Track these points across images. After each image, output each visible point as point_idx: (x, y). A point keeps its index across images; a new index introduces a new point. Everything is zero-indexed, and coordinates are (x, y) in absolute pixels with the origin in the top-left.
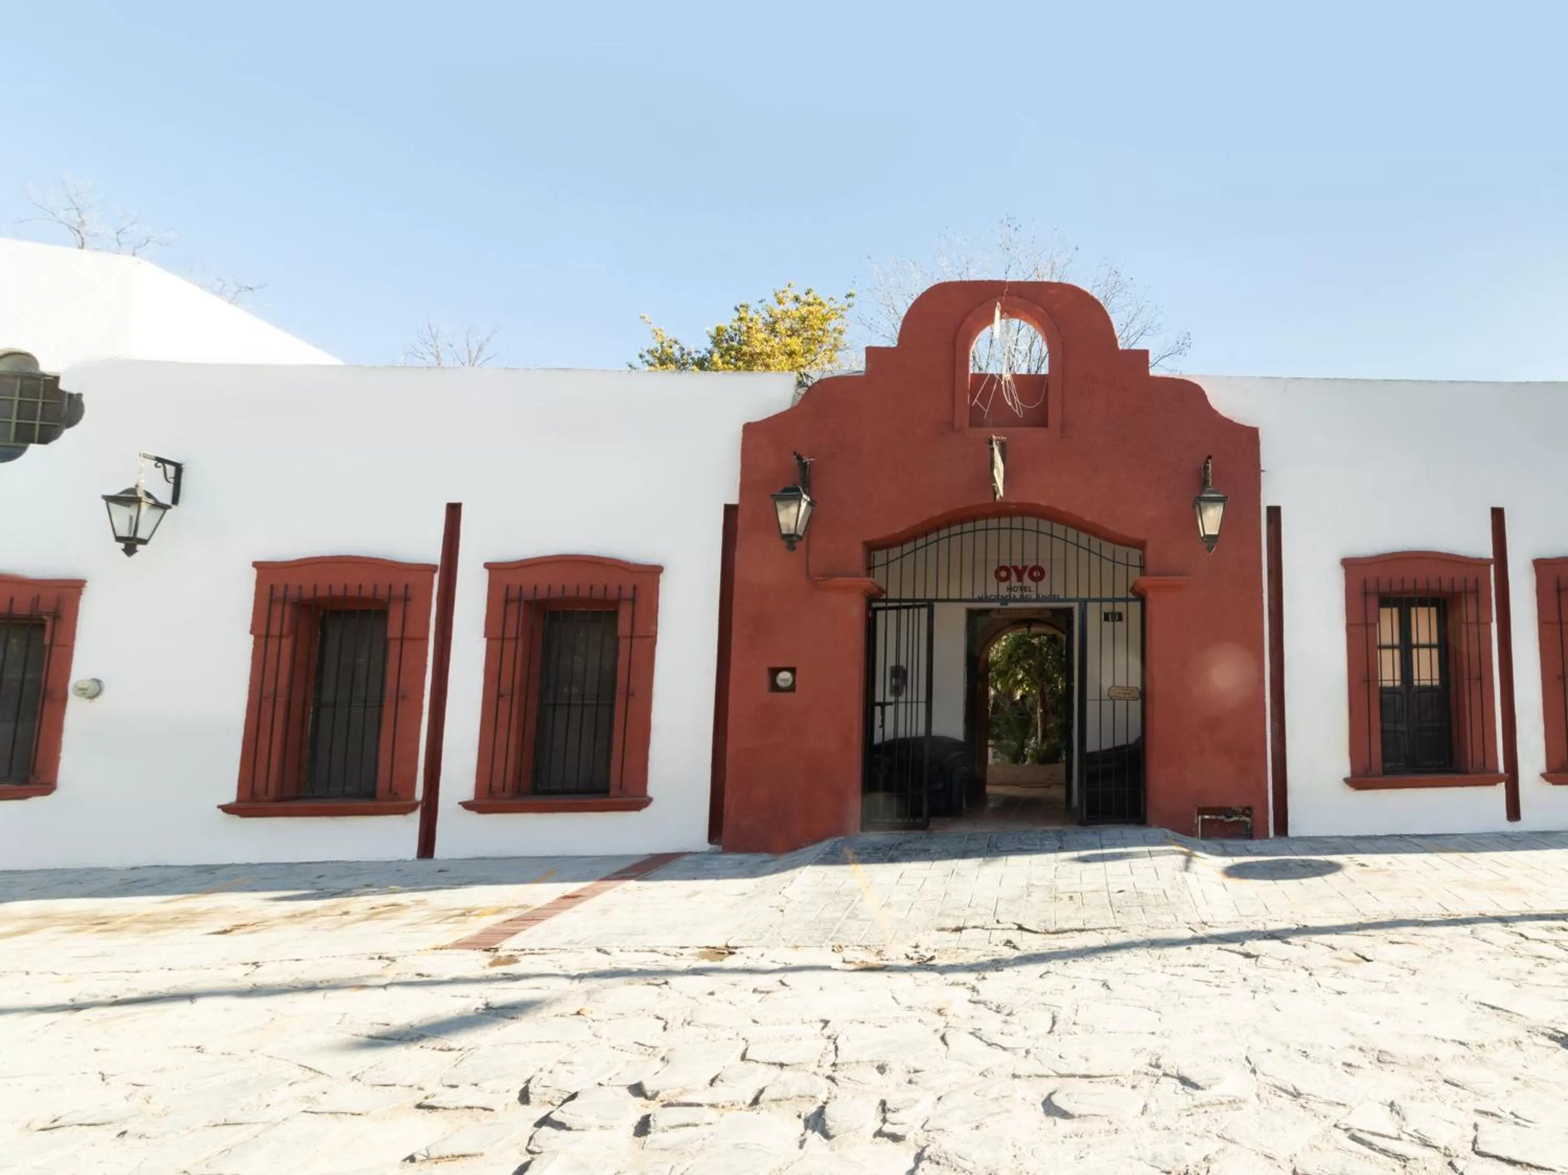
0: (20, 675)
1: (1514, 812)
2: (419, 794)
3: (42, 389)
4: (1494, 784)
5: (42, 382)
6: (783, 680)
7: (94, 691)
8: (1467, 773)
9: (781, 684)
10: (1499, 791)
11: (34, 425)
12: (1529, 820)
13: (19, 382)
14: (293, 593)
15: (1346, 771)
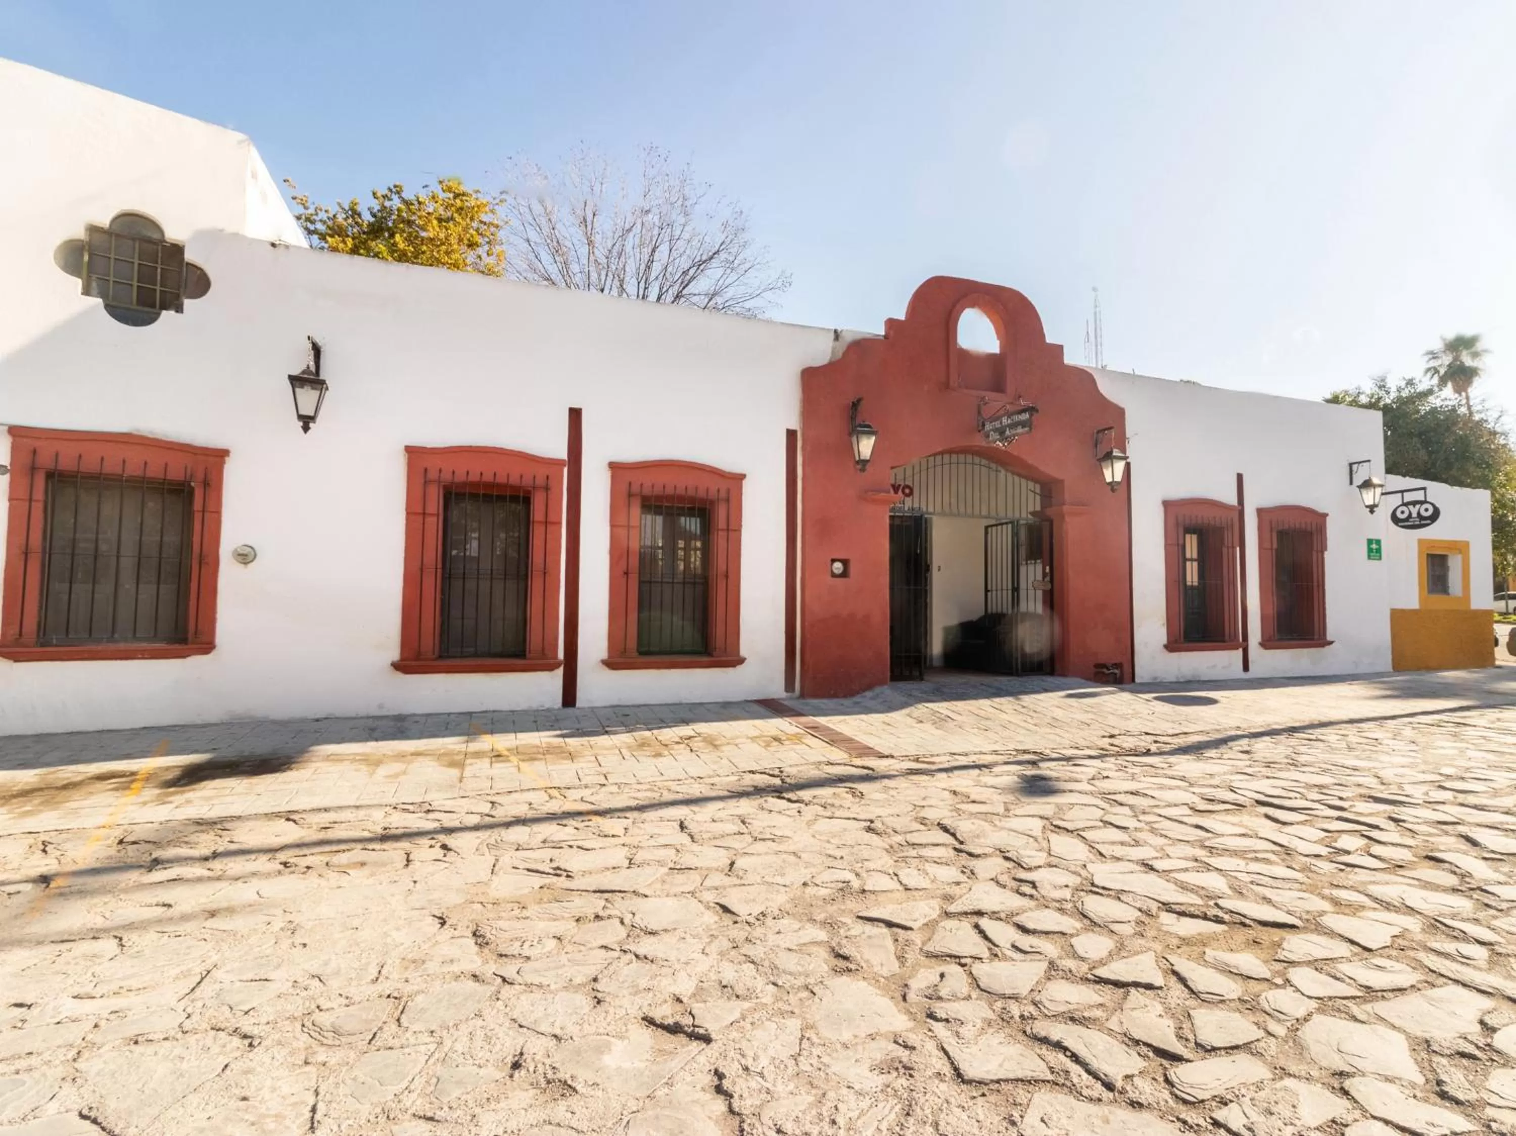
0: (158, 538)
1: (1246, 668)
2: (561, 655)
3: (160, 255)
4: (1237, 649)
5: (160, 248)
6: (837, 568)
7: (245, 557)
8: (1224, 641)
9: (836, 571)
10: (1239, 653)
11: (155, 290)
12: (1256, 671)
13: (137, 245)
14: (447, 477)
15: (1164, 640)
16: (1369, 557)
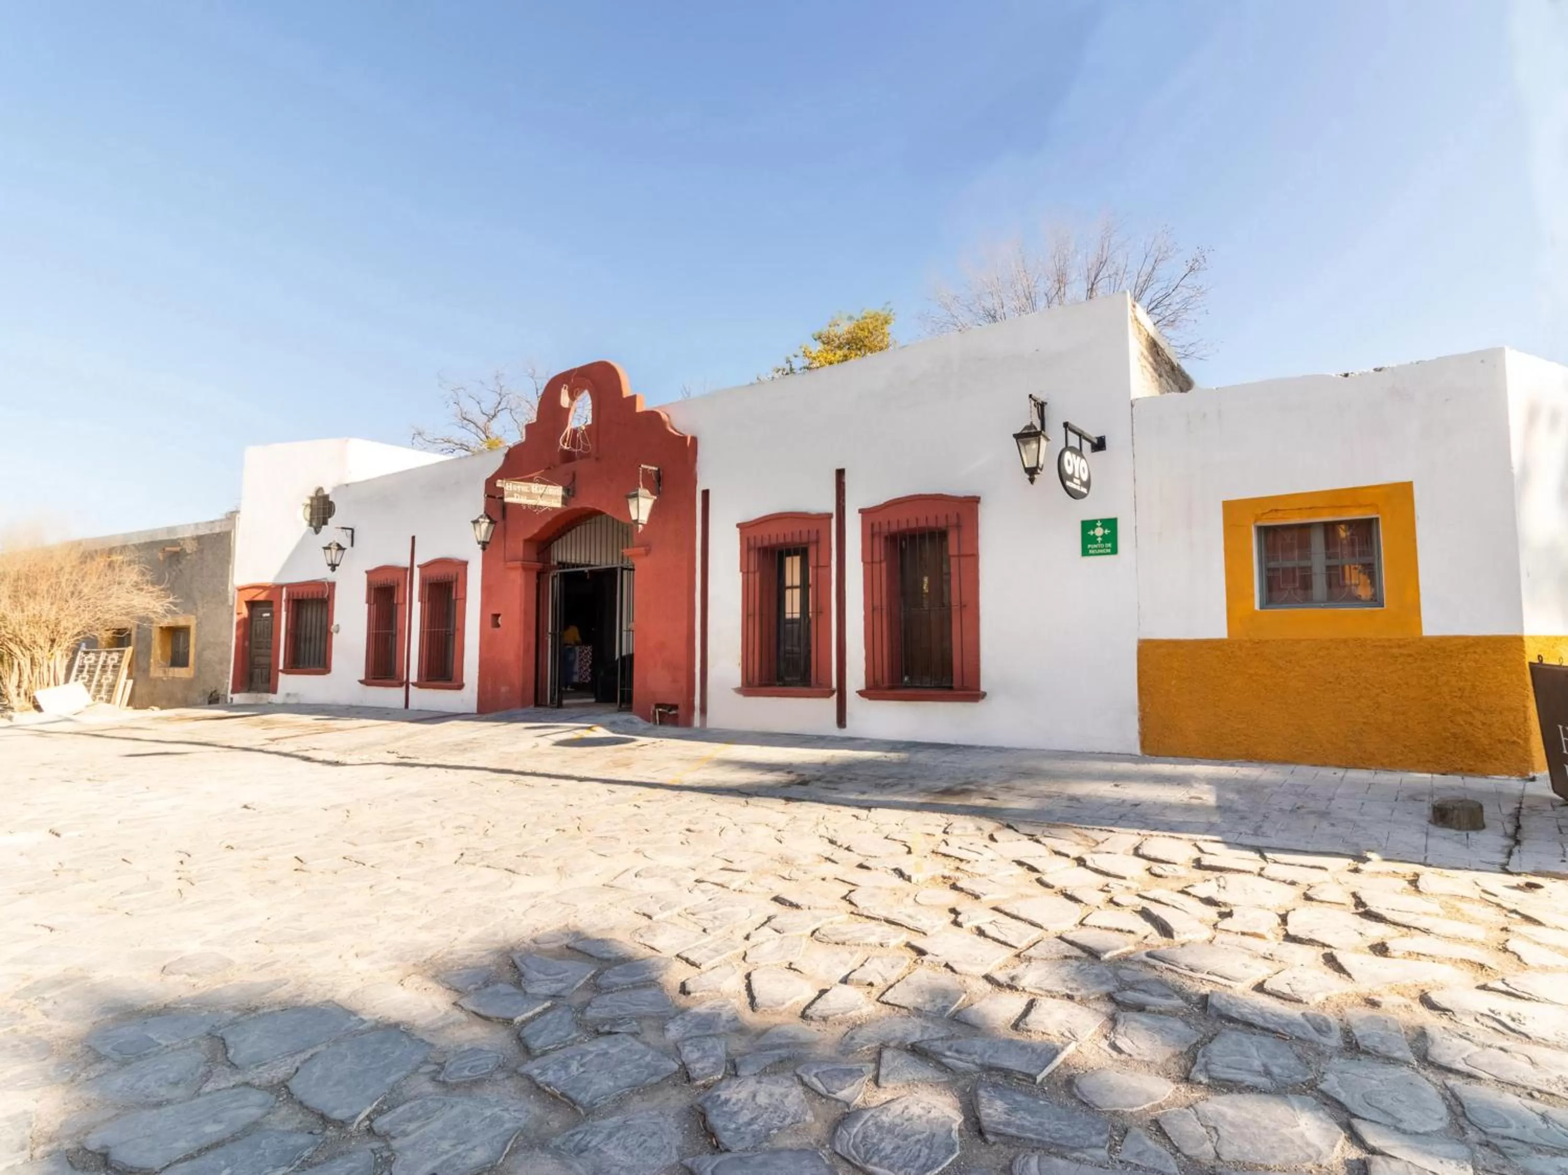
1: (841, 721)
4: (831, 696)
10: (834, 700)
15: (738, 682)
16: (1085, 552)
